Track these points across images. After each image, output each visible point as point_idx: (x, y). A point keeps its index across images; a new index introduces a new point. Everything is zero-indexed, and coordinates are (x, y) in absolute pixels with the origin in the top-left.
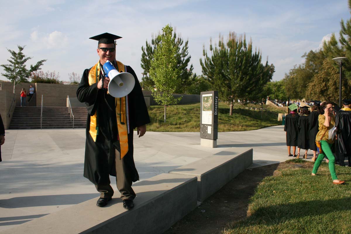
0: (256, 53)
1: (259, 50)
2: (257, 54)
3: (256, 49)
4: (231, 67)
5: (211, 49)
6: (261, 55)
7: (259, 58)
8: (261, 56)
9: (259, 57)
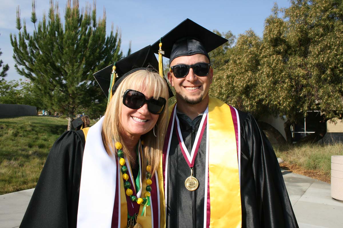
0: (112, 33)
1: (117, 31)
2: (114, 35)
3: (112, 28)
4: (67, 49)
5: (34, 20)
6: (121, 37)
7: (117, 43)
8: (120, 40)
9: (118, 40)
